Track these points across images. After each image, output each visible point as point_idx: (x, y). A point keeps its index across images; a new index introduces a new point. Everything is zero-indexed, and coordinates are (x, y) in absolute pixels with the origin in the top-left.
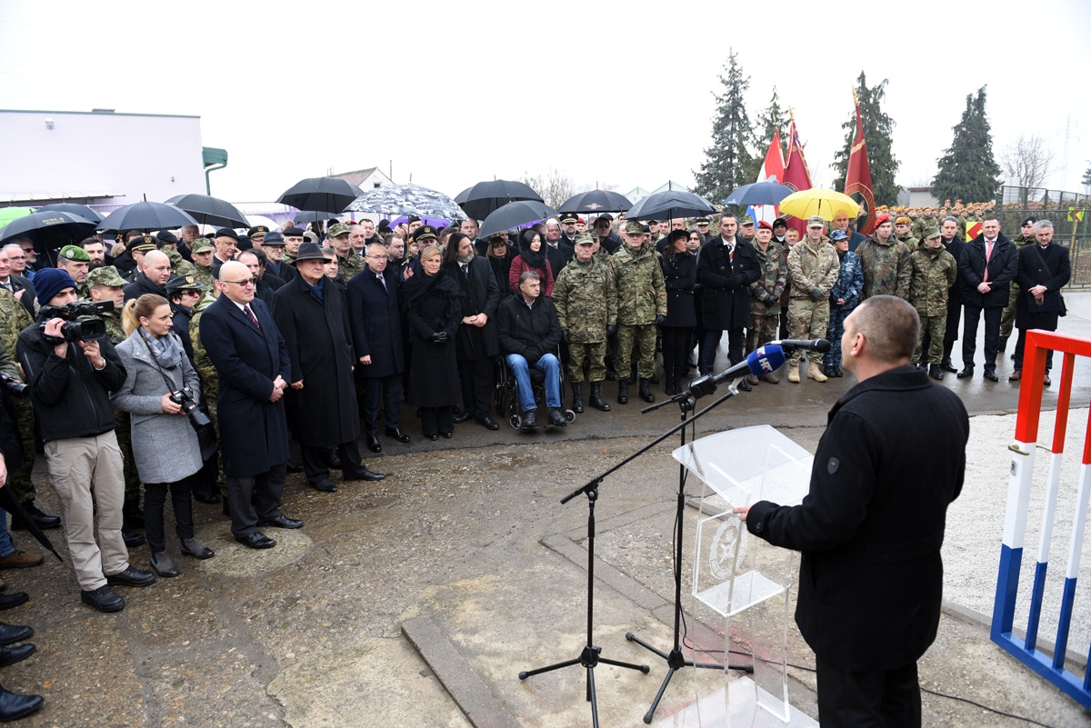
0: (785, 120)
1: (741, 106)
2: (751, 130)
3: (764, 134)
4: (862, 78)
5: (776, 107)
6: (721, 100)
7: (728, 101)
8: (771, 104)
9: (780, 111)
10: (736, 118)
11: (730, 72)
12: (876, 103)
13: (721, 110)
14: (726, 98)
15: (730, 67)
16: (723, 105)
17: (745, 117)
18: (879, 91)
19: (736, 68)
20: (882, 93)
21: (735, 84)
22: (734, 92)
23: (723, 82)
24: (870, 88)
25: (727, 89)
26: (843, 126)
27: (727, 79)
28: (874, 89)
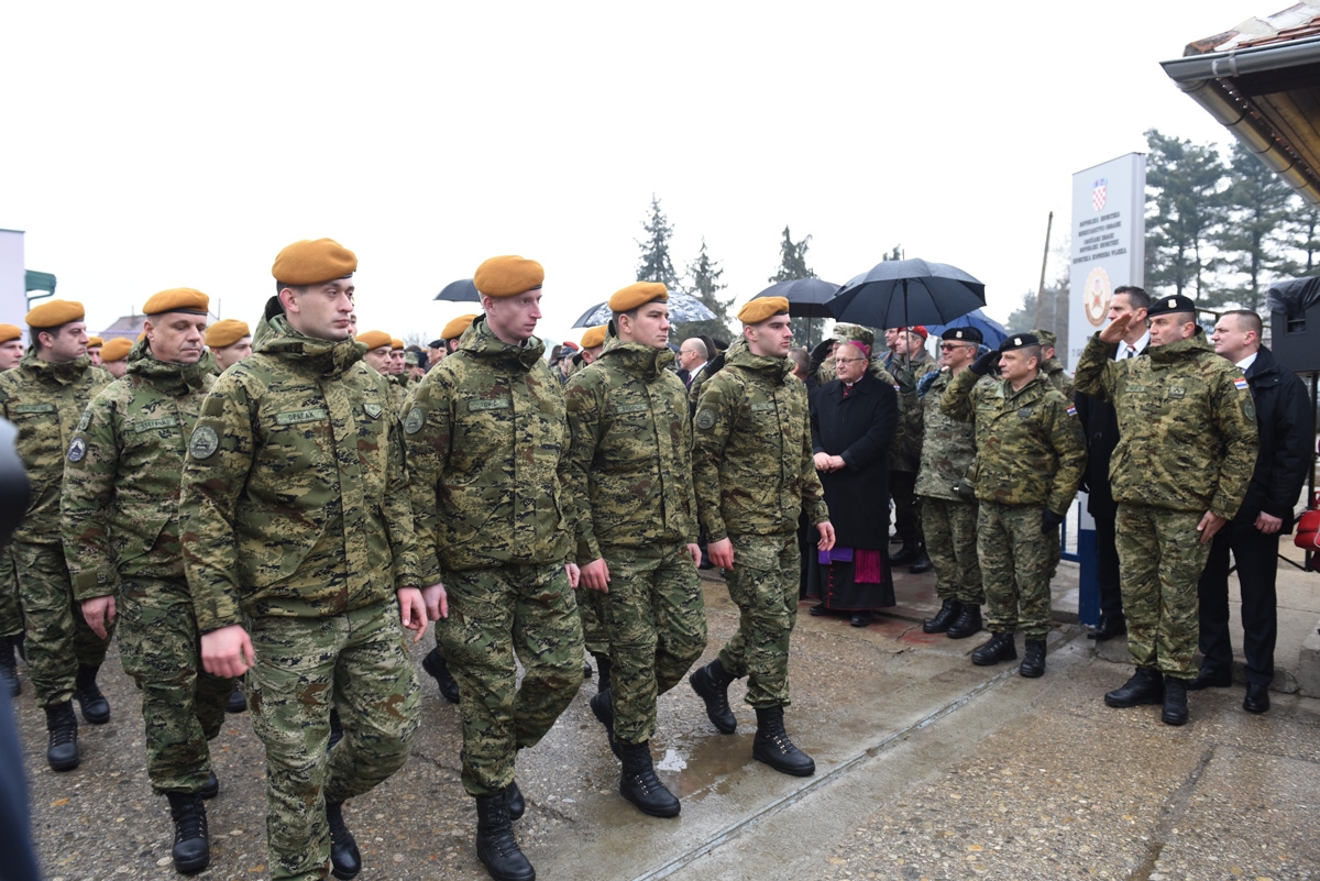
0: (715, 272)
1: (665, 254)
2: (677, 280)
3: (693, 284)
4: (787, 232)
5: (705, 257)
6: (645, 247)
7: (652, 249)
8: (700, 255)
9: (709, 262)
10: (661, 268)
11: (654, 219)
12: (801, 257)
13: (646, 258)
14: (651, 246)
15: (653, 213)
16: (648, 252)
17: (671, 266)
18: (803, 246)
19: (660, 214)
20: (806, 248)
21: (659, 233)
22: (659, 239)
23: (647, 228)
24: (795, 243)
25: (650, 236)
26: (770, 280)
27: (651, 226)
28: (799, 244)
